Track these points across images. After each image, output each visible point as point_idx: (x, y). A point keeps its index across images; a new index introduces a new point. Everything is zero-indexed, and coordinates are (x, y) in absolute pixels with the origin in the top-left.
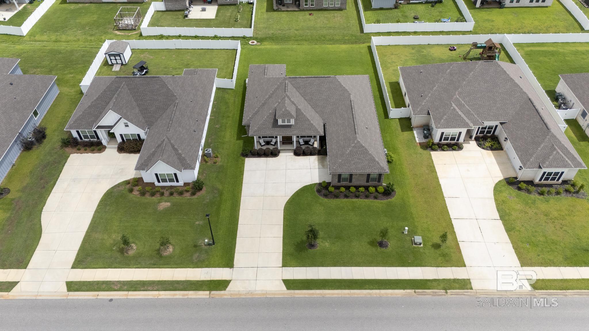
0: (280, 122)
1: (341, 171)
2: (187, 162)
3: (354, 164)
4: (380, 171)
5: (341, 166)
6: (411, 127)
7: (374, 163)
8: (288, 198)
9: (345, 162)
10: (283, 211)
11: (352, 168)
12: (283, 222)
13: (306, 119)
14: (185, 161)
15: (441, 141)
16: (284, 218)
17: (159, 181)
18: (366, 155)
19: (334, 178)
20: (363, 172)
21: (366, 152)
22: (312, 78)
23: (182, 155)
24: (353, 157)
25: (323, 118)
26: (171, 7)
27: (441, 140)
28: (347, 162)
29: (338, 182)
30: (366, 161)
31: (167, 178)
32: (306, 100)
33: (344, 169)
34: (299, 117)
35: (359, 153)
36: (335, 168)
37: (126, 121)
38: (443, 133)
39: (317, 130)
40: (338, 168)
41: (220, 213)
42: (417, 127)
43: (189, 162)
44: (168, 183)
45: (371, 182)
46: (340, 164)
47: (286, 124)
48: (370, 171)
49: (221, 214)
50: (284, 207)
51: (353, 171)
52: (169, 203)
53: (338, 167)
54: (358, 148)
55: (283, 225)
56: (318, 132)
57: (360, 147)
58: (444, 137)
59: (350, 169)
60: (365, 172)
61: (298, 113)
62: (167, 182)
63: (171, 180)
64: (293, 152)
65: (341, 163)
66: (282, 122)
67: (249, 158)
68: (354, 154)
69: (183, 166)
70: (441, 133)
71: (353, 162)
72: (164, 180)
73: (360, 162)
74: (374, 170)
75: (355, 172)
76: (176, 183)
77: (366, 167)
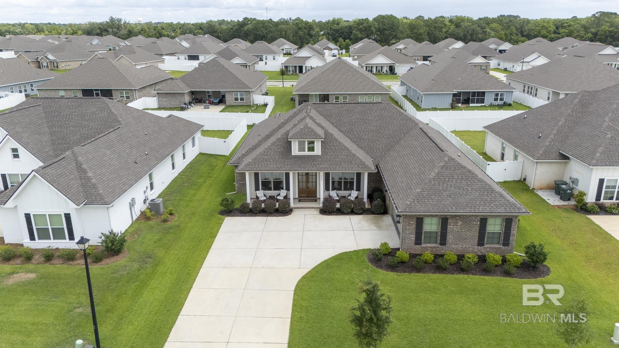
0: (295, 151)
1: (424, 209)
2: (99, 191)
3: (450, 196)
4: (508, 209)
5: (423, 201)
6: (531, 188)
7: (493, 195)
8: (306, 271)
9: (430, 193)
10: (293, 293)
11: (446, 203)
12: (292, 313)
13: (343, 147)
14: (94, 190)
15: (599, 200)
16: (294, 305)
17: (32, 238)
18: (472, 181)
19: (408, 232)
20: (473, 211)
21: (471, 176)
22: (350, 104)
23: (92, 179)
24: (445, 185)
25: (372, 156)
26: (165, 104)
27: (598, 197)
28: (434, 193)
29: (416, 244)
30: (474, 191)
31: (50, 227)
32: (342, 131)
33: (429, 205)
34: (330, 145)
35: (456, 177)
36: (409, 203)
37: (16, 145)
38: (601, 181)
39: (364, 164)
40: (416, 203)
41: (142, 294)
42: (541, 189)
43: (102, 192)
44: (52, 240)
45: (488, 246)
46: (418, 197)
47: (306, 153)
48: (488, 209)
49: (144, 295)
50: (297, 285)
51: (450, 209)
52: (34, 274)
53: (416, 201)
54: (452, 170)
55: (292, 318)
56: (366, 167)
57: (457, 168)
58: (604, 190)
59: (442, 205)
60: (477, 211)
61: (328, 139)
62: (50, 239)
63: (58, 234)
64: (318, 210)
65: (421, 195)
66: (299, 151)
67: (232, 216)
68: (447, 179)
69: (87, 198)
70: (598, 180)
71: (446, 193)
72: (44, 234)
73: (461, 193)
74: (495, 207)
75: (453, 211)
76: (67, 240)
77: (478, 203)
